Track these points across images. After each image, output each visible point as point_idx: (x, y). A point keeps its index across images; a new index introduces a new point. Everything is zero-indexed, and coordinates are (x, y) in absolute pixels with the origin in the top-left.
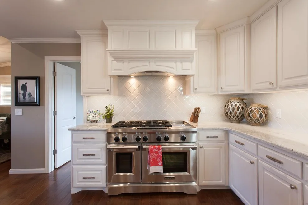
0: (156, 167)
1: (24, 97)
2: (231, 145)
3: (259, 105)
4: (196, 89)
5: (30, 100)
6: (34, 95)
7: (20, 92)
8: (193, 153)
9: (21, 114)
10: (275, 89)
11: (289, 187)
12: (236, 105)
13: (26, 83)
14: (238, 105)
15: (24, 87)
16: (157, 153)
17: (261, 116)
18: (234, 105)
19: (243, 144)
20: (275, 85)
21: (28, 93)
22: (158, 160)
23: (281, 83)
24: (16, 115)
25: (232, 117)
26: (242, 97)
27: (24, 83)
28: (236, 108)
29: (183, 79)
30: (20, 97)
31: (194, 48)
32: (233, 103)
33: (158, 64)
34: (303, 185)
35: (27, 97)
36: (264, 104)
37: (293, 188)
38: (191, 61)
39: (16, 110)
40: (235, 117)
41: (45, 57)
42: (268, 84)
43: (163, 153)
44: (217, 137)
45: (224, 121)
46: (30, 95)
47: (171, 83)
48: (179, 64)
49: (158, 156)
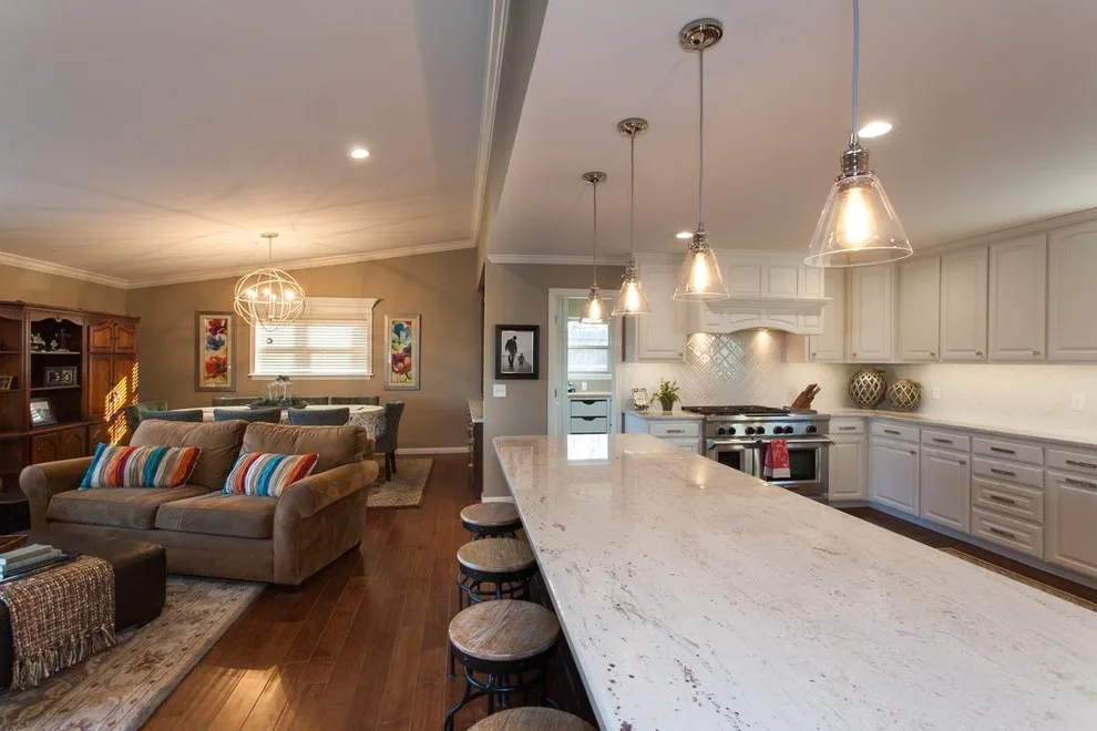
0: (781, 470)
1: (511, 362)
2: (875, 440)
3: (909, 381)
4: (814, 355)
6: (530, 360)
7: (505, 353)
8: (820, 450)
9: (504, 394)
10: (937, 361)
11: (958, 464)
12: (872, 381)
13: (515, 338)
14: (876, 380)
15: (512, 345)
16: (781, 449)
17: (913, 397)
18: (869, 380)
19: (897, 433)
20: (937, 355)
21: (518, 355)
22: (783, 459)
23: (945, 354)
24: (494, 396)
25: (865, 400)
26: (878, 368)
27: (511, 337)
28: (872, 386)
29: (781, 335)
30: (505, 362)
31: (821, 296)
32: (866, 378)
33: (772, 317)
34: (971, 458)
35: (516, 362)
36: (915, 379)
37: (962, 463)
38: (819, 314)
39: (495, 386)
40: (871, 399)
41: (549, 289)
42: (928, 353)
43: (790, 451)
44: (854, 428)
45: (845, 406)
46: (521, 358)
47: (763, 340)
48: (801, 318)
49: (783, 454)
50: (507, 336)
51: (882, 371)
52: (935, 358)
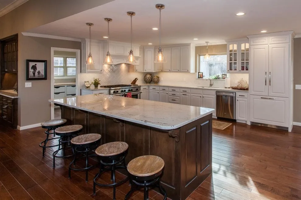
1: (34, 74)
2: (151, 91)
3: (157, 76)
4: (136, 70)
5: (38, 76)
6: (43, 73)
7: (31, 71)
9: (31, 86)
13: (36, 65)
14: (150, 76)
15: (34, 68)
16: (130, 95)
17: (158, 80)
18: (148, 76)
19: (155, 89)
21: (37, 71)
23: (164, 70)
24: (26, 87)
25: (148, 81)
27: (34, 64)
28: (149, 78)
29: (128, 65)
30: (31, 74)
31: (139, 55)
34: (169, 92)
35: (36, 74)
37: (167, 94)
38: (138, 60)
39: (26, 83)
41: (51, 47)
44: (146, 88)
45: (144, 83)
46: (39, 72)
47: (123, 66)
50: (31, 64)
51: (151, 74)
52: (162, 71)
